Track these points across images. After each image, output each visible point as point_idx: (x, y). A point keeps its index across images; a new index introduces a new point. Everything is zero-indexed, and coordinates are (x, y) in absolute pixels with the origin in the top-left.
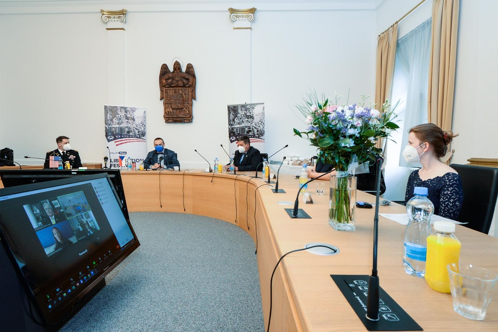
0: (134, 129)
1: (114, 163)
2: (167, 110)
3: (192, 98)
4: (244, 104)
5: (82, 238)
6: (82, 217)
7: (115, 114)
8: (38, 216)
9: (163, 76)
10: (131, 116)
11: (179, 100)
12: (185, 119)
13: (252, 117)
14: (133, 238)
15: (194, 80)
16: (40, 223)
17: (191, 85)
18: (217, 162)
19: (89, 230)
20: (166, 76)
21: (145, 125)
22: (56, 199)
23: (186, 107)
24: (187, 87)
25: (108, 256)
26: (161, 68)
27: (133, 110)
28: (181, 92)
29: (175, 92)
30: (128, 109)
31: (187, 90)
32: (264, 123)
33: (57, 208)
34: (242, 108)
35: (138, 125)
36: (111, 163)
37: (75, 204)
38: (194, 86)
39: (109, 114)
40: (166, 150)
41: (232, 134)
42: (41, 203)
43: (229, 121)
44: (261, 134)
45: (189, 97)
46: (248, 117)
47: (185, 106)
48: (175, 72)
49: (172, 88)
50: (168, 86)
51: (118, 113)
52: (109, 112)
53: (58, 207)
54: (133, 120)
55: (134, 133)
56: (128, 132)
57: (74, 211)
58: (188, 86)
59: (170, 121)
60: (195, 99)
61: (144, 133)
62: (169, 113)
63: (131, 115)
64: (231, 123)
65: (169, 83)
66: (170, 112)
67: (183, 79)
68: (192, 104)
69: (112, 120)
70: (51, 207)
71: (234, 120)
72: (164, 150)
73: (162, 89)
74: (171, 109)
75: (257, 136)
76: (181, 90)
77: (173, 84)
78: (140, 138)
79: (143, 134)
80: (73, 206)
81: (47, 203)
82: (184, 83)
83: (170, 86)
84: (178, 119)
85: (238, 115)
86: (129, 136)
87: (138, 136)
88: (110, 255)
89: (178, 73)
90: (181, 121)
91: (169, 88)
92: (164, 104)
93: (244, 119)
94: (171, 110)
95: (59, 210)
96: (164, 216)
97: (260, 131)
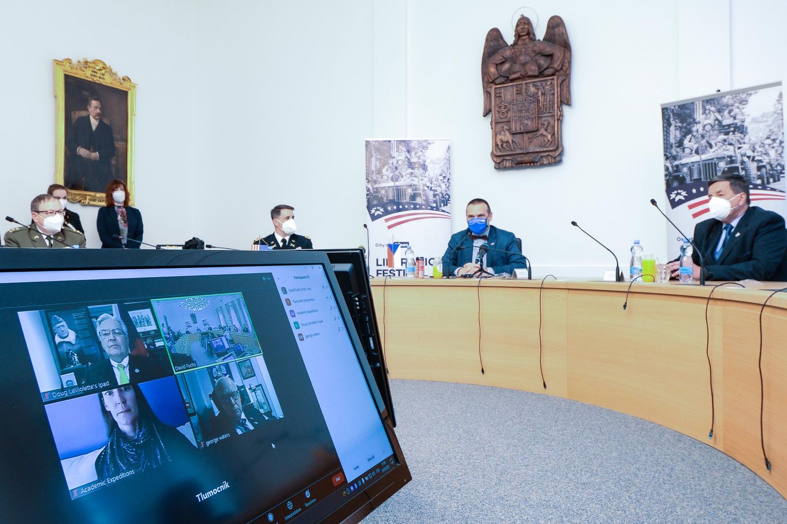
0: (426, 188)
1: (382, 268)
2: (499, 137)
3: (561, 102)
4: (713, 95)
5: (216, 440)
6: (229, 372)
7: (386, 157)
8: (67, 353)
9: (491, 59)
10: (420, 161)
11: (527, 111)
12: (542, 157)
13: (740, 129)
14: (391, 453)
15: (567, 55)
16: (71, 377)
17: (559, 68)
18: (638, 253)
19: (243, 416)
20: (498, 58)
21: (449, 179)
22: (149, 306)
23: (546, 126)
24: (549, 76)
25: (300, 510)
26: (487, 40)
27: (424, 145)
28: (532, 89)
29: (519, 93)
30: (412, 145)
31: (549, 83)
32: (781, 142)
33: (144, 333)
34: (708, 107)
35: (434, 180)
36: (379, 268)
37: (211, 329)
38: (567, 69)
39: (373, 159)
40: (493, 230)
41: (675, 184)
42: (87, 309)
43: (667, 146)
44: (772, 176)
45: (554, 98)
46: (725, 130)
47: (544, 124)
48: (520, 42)
49: (511, 84)
50: (503, 80)
51: (393, 156)
52: (374, 155)
53: (149, 332)
54: (424, 169)
55: (424, 198)
56: (413, 197)
57: (203, 350)
58: (550, 71)
59: (507, 165)
60: (569, 103)
61: (447, 197)
62: (505, 145)
63: (419, 158)
64: (670, 153)
65: (505, 71)
66: (508, 142)
67: (538, 57)
68: (562, 115)
69: (379, 172)
70: (124, 328)
71: (680, 144)
72: (489, 229)
73: (488, 90)
74: (507, 133)
75: (759, 182)
76: (533, 85)
77: (515, 73)
78: (438, 210)
79: (446, 200)
80: (202, 334)
81: (112, 315)
82: (539, 67)
83: (508, 80)
84: (526, 158)
85: (694, 129)
86: (415, 205)
87: (434, 205)
88: (307, 505)
89: (526, 44)
90: (533, 162)
91: (504, 83)
92: (491, 125)
93: (713, 137)
94: (508, 137)
95: (149, 341)
96: (491, 396)
97: (768, 167)
